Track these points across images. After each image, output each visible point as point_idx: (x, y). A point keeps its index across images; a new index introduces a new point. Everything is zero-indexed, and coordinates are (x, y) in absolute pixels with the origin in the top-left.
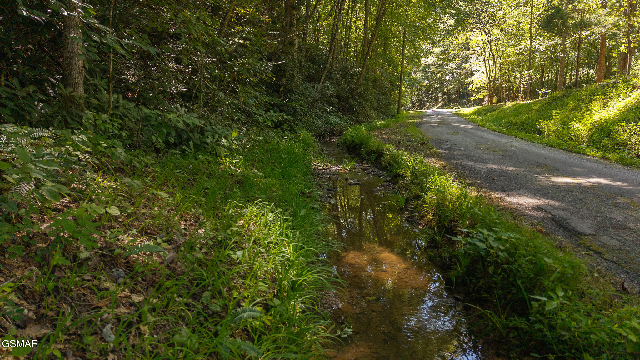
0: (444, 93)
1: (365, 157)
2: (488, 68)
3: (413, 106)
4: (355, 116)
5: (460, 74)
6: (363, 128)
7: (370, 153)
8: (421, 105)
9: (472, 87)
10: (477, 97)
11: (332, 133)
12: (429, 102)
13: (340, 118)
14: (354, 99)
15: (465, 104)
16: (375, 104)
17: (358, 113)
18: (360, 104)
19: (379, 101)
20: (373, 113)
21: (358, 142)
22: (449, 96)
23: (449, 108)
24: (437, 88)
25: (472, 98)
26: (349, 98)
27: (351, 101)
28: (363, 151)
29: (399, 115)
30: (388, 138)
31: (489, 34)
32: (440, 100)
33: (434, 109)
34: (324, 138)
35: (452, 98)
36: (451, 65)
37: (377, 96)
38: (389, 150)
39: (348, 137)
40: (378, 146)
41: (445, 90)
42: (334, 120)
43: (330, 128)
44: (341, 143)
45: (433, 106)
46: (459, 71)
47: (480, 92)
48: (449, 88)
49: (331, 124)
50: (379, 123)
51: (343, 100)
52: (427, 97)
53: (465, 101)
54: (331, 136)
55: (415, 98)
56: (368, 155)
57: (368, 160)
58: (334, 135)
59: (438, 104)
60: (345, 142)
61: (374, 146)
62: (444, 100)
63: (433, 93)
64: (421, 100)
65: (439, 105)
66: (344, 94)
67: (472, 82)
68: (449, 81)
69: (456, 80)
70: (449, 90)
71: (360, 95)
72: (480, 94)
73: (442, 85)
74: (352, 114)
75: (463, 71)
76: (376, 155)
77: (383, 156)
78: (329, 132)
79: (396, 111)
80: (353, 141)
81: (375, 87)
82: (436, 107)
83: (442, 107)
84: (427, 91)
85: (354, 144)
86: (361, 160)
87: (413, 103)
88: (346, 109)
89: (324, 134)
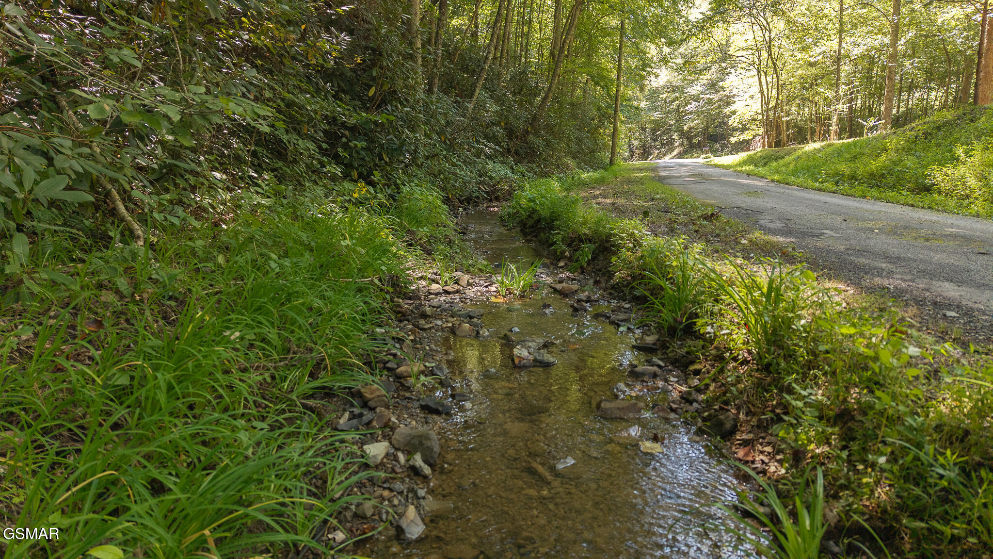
0: (682, 134)
1: (563, 252)
2: (765, 87)
3: (632, 156)
4: (539, 166)
5: (710, 101)
6: (555, 184)
7: (576, 241)
8: (645, 153)
9: (733, 122)
10: (742, 138)
11: (493, 196)
12: (658, 149)
13: (512, 168)
14: (537, 134)
15: (717, 150)
16: (574, 147)
17: (544, 159)
18: (548, 144)
19: (579, 142)
20: (570, 161)
21: (545, 213)
22: (690, 139)
23: (692, 157)
24: (671, 125)
25: (733, 140)
26: (527, 132)
27: (531, 137)
28: (557, 237)
29: (614, 167)
30: (613, 204)
31: (766, 28)
32: (676, 144)
33: (667, 160)
34: (476, 205)
35: (695, 141)
36: (695, 87)
37: (577, 133)
38: (632, 235)
39: (523, 202)
40: (598, 223)
41: (685, 128)
42: (498, 170)
43: (489, 186)
44: (509, 215)
45: (665, 154)
46: (708, 96)
47: (749, 129)
48: (692, 125)
49: (491, 178)
50: (584, 176)
51: (517, 137)
52: (655, 140)
53: (717, 146)
54: (491, 200)
55: (636, 143)
56: (569, 245)
57: (570, 259)
58: (497, 199)
59: (673, 151)
60: (518, 212)
61: (584, 223)
62: (682, 144)
63: (664, 133)
64: (644, 145)
65: (675, 153)
66: (520, 125)
67: (734, 113)
68: (691, 113)
69: (702, 112)
70: (691, 128)
71: (549, 128)
72: (746, 132)
73: (680, 119)
74: (534, 162)
75: (715, 97)
76: (593, 246)
77: (614, 253)
78: (486, 192)
79: (608, 161)
80: (534, 211)
81: (574, 116)
82: (669, 156)
83: (680, 155)
84: (654, 130)
85: (535, 217)
86: (554, 260)
87: (631, 151)
88: (522, 152)
89: (477, 197)
